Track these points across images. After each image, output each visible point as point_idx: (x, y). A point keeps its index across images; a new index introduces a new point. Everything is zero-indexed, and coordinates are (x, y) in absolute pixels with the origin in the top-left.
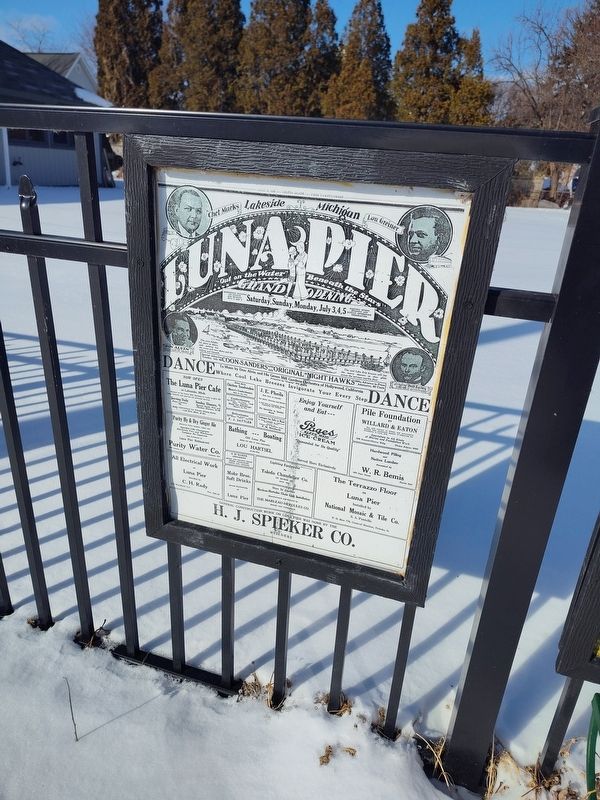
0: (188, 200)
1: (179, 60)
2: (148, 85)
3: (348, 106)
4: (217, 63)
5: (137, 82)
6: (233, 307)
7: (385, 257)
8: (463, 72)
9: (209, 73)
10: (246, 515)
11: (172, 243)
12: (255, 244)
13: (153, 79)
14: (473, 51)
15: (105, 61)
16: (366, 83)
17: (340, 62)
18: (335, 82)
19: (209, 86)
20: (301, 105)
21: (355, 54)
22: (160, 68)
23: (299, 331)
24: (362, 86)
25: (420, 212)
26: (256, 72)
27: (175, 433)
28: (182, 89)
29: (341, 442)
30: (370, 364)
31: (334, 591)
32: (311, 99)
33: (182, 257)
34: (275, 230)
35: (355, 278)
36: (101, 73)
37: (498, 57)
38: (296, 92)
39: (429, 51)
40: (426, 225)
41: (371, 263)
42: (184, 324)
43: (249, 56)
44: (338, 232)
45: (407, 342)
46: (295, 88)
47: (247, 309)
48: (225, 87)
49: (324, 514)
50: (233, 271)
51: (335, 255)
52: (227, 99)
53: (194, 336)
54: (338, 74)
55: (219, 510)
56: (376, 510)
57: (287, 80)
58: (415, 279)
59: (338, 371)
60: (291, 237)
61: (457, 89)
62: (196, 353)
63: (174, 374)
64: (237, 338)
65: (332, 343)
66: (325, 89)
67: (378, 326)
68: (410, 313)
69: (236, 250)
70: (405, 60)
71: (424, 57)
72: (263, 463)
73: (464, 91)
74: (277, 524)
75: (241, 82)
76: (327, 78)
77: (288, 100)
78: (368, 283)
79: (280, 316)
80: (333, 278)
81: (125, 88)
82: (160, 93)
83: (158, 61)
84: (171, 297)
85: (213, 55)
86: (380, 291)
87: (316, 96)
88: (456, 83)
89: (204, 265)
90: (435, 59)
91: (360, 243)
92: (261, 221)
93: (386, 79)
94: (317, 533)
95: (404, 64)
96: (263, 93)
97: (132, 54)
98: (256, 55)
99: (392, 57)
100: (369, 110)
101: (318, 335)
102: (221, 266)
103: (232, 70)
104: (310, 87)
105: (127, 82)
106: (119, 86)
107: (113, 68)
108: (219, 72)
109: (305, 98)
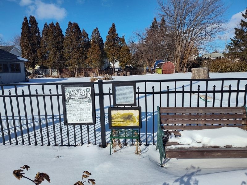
0: (67, 89)
1: (46, 46)
2: (37, 53)
3: (94, 55)
4: (57, 46)
5: (34, 53)
6: (72, 98)
7: (85, 92)
8: (122, 45)
9: (55, 49)
10: (76, 120)
11: (66, 93)
12: (74, 92)
13: (39, 52)
14: (123, 40)
15: (24, 48)
16: (98, 49)
17: (91, 45)
18: (90, 50)
19: (55, 52)
20: (82, 55)
21: (94, 43)
22: (41, 49)
23: (79, 99)
24: (97, 50)
25: (88, 88)
26: (69, 48)
27: (67, 112)
28: (48, 53)
29: (84, 109)
30: (86, 101)
31: (86, 126)
32: (84, 54)
33: (67, 94)
34: (76, 91)
35: (83, 94)
36: (23, 51)
37: (129, 41)
38: (80, 53)
39: (112, 41)
40: (88, 89)
41: (84, 93)
42: (68, 101)
43: (66, 45)
44: (81, 91)
45: (89, 99)
46: (79, 52)
47: (74, 98)
48: (60, 52)
49: (84, 118)
50: (72, 95)
51: (81, 92)
52: (61, 55)
53: (69, 102)
54: (91, 48)
55: (73, 120)
56: (89, 116)
57: (77, 50)
58: (88, 94)
59: (83, 102)
60: (77, 92)
61: (121, 49)
62: (69, 103)
63: (67, 106)
64: (73, 101)
65: (82, 100)
66: (88, 51)
67: (86, 98)
68: (88, 96)
69: (72, 93)
70: (107, 43)
71: (112, 43)
72: (77, 114)
73: (123, 50)
74: (79, 120)
75: (64, 51)
76: (88, 49)
77: (78, 54)
78: (84, 95)
79: (77, 98)
80: (81, 94)
81: (30, 54)
82: (41, 55)
83: (40, 47)
84: (66, 98)
85: (56, 45)
86: (85, 95)
87: (86, 53)
88: (120, 48)
89: (69, 95)
90: (114, 43)
91: (83, 91)
92: (74, 90)
93: (103, 48)
94: (84, 120)
95: (107, 44)
96: (71, 53)
97: (32, 46)
98: (68, 44)
99: (104, 43)
100: (100, 55)
101: (81, 99)
102: (71, 95)
103: (62, 48)
104: (84, 51)
105: (31, 53)
106: (28, 54)
107: (26, 50)
108: (58, 49)
109: (83, 54)
